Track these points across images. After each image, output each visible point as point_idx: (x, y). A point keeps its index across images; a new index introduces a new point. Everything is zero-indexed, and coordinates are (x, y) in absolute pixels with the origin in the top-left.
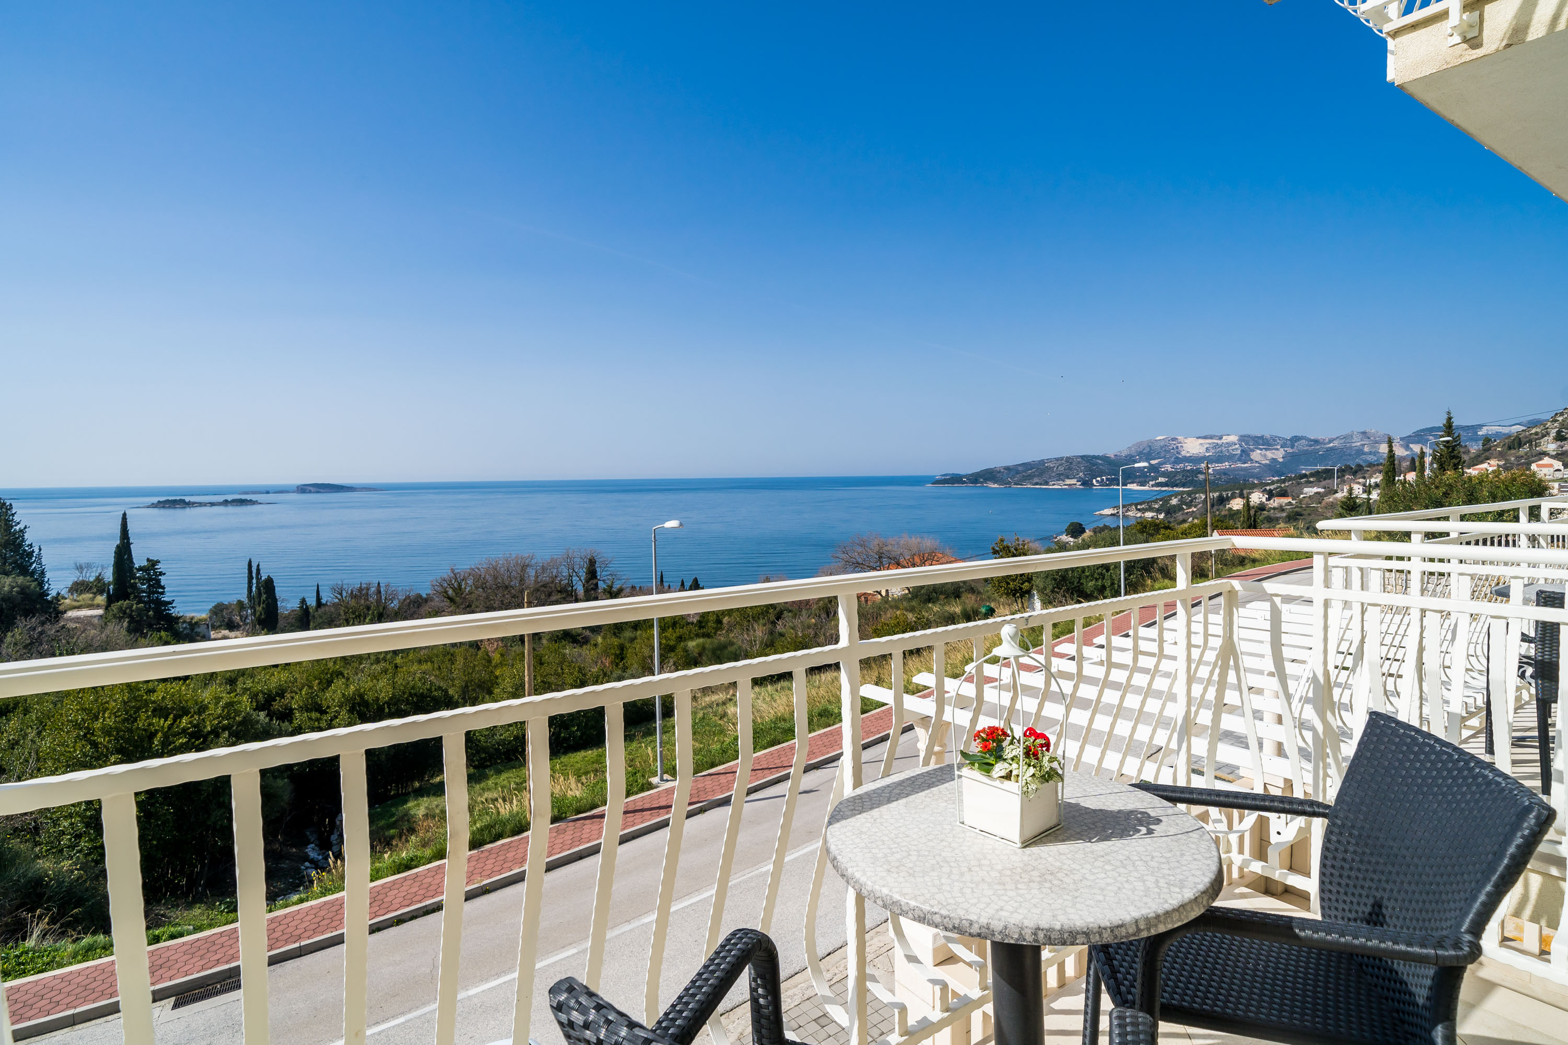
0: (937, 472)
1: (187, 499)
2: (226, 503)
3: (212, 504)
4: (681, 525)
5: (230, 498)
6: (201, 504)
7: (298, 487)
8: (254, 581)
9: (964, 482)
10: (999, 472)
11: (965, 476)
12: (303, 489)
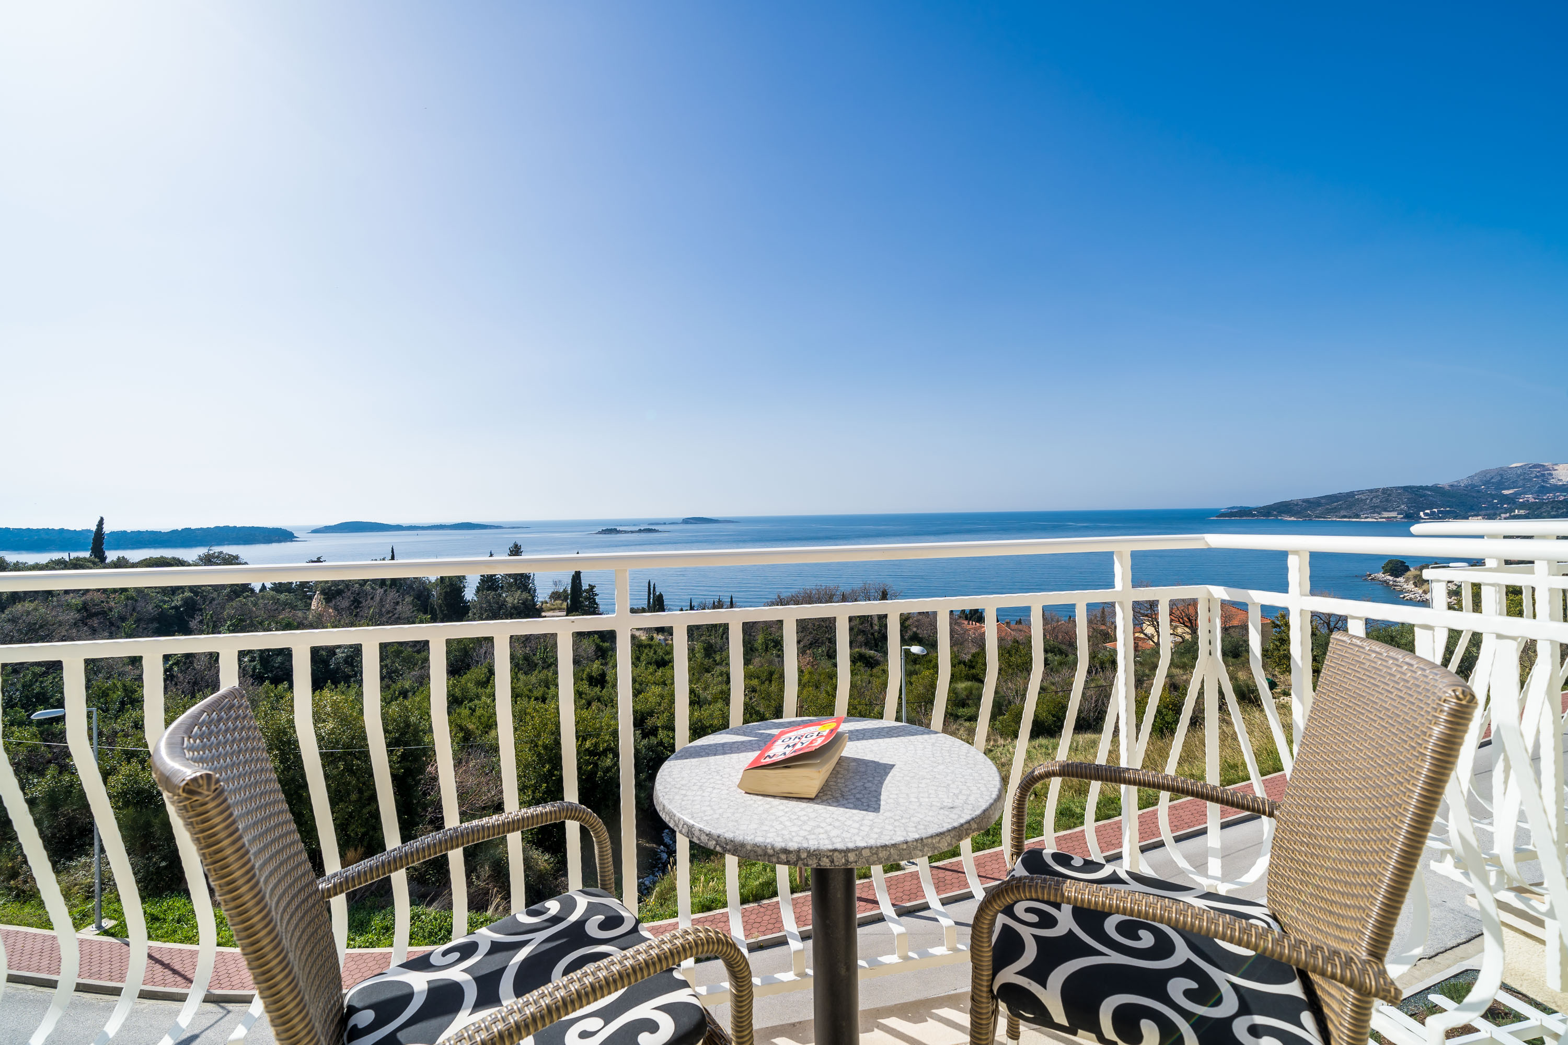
0: (1224, 504)
2: (640, 531)
8: (652, 596)
9: (1254, 515)
10: (1297, 505)
11: (1255, 509)
12: (687, 521)
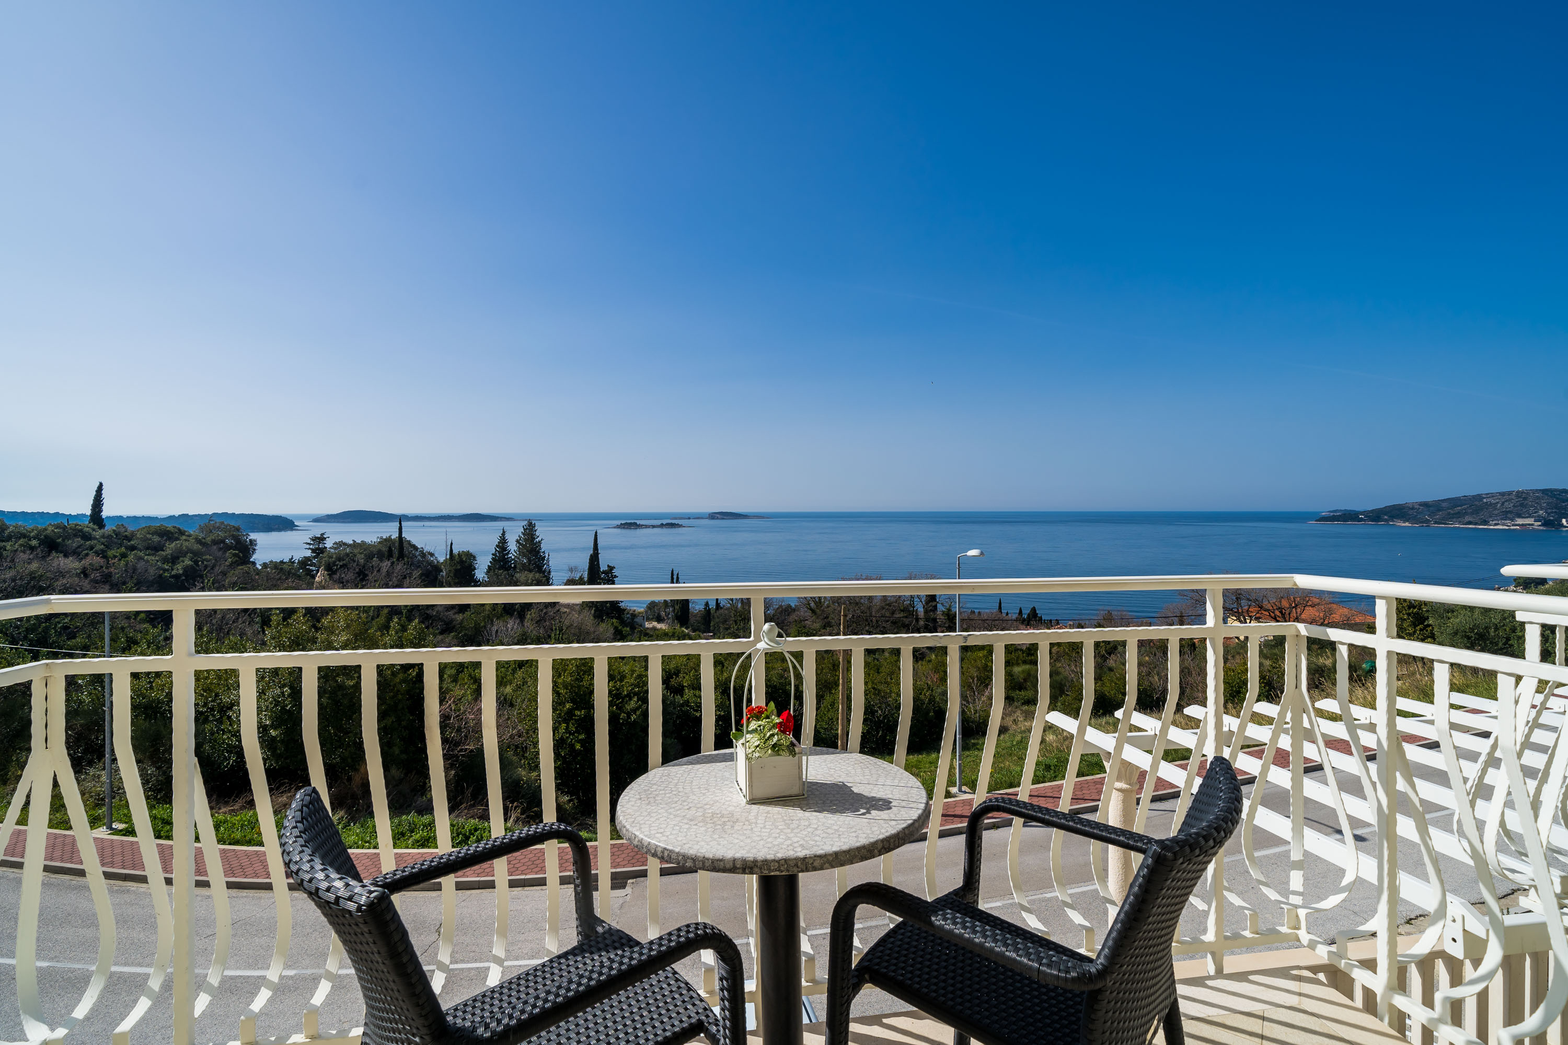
0: (1325, 508)
1: (638, 522)
2: (662, 526)
3: (654, 527)
4: (982, 553)
5: (665, 522)
6: (647, 527)
7: (709, 514)
9: (1361, 520)
10: (1413, 508)
11: (1362, 513)
12: (713, 516)
